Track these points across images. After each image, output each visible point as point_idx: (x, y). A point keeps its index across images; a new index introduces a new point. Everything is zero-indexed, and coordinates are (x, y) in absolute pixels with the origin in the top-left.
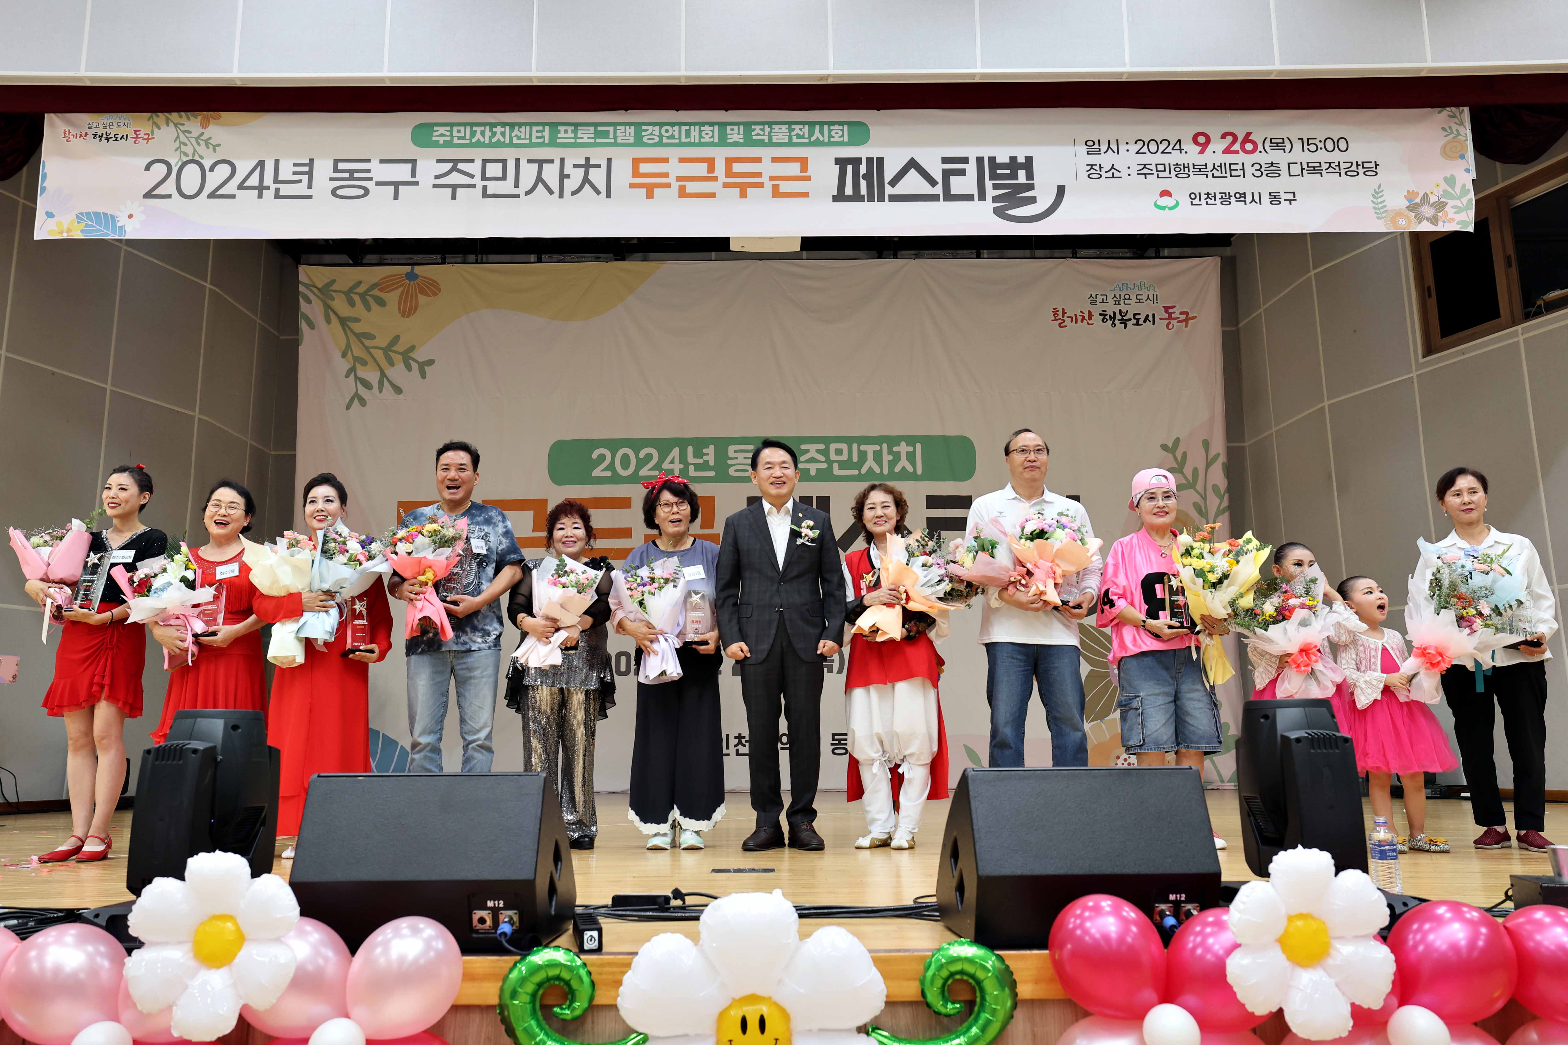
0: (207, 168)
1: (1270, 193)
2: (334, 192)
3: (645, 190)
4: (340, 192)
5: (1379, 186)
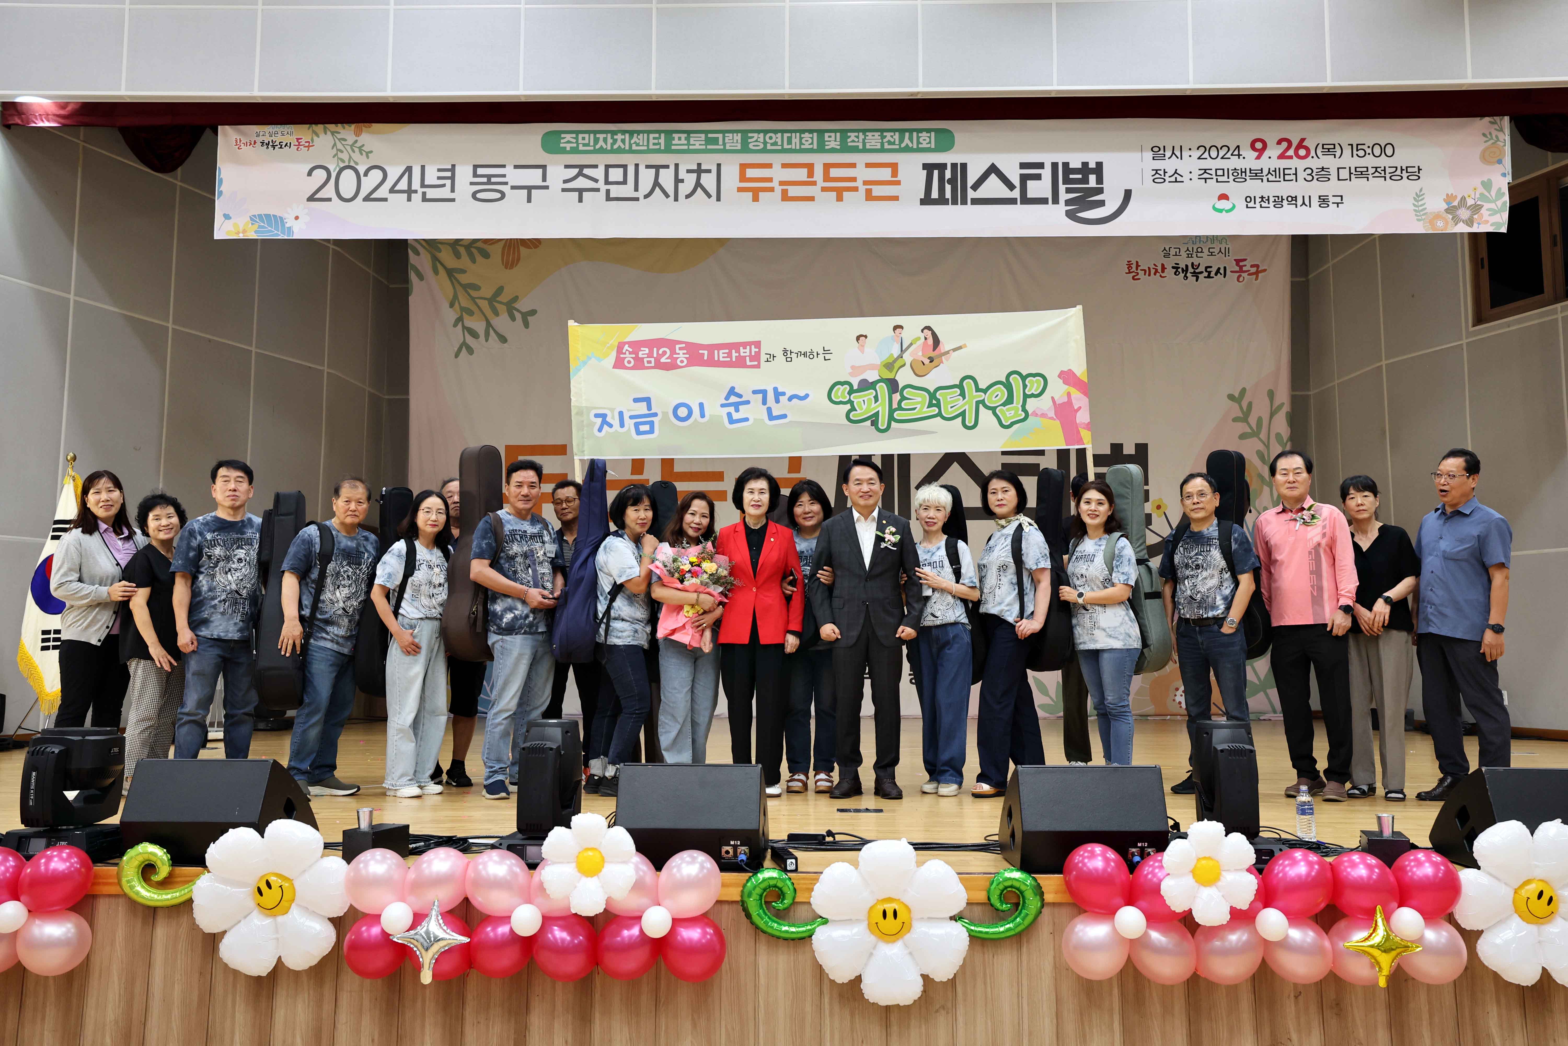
0: (362, 174)
1: (1320, 197)
2: (474, 196)
3: (751, 194)
4: (479, 196)
5: (1421, 190)
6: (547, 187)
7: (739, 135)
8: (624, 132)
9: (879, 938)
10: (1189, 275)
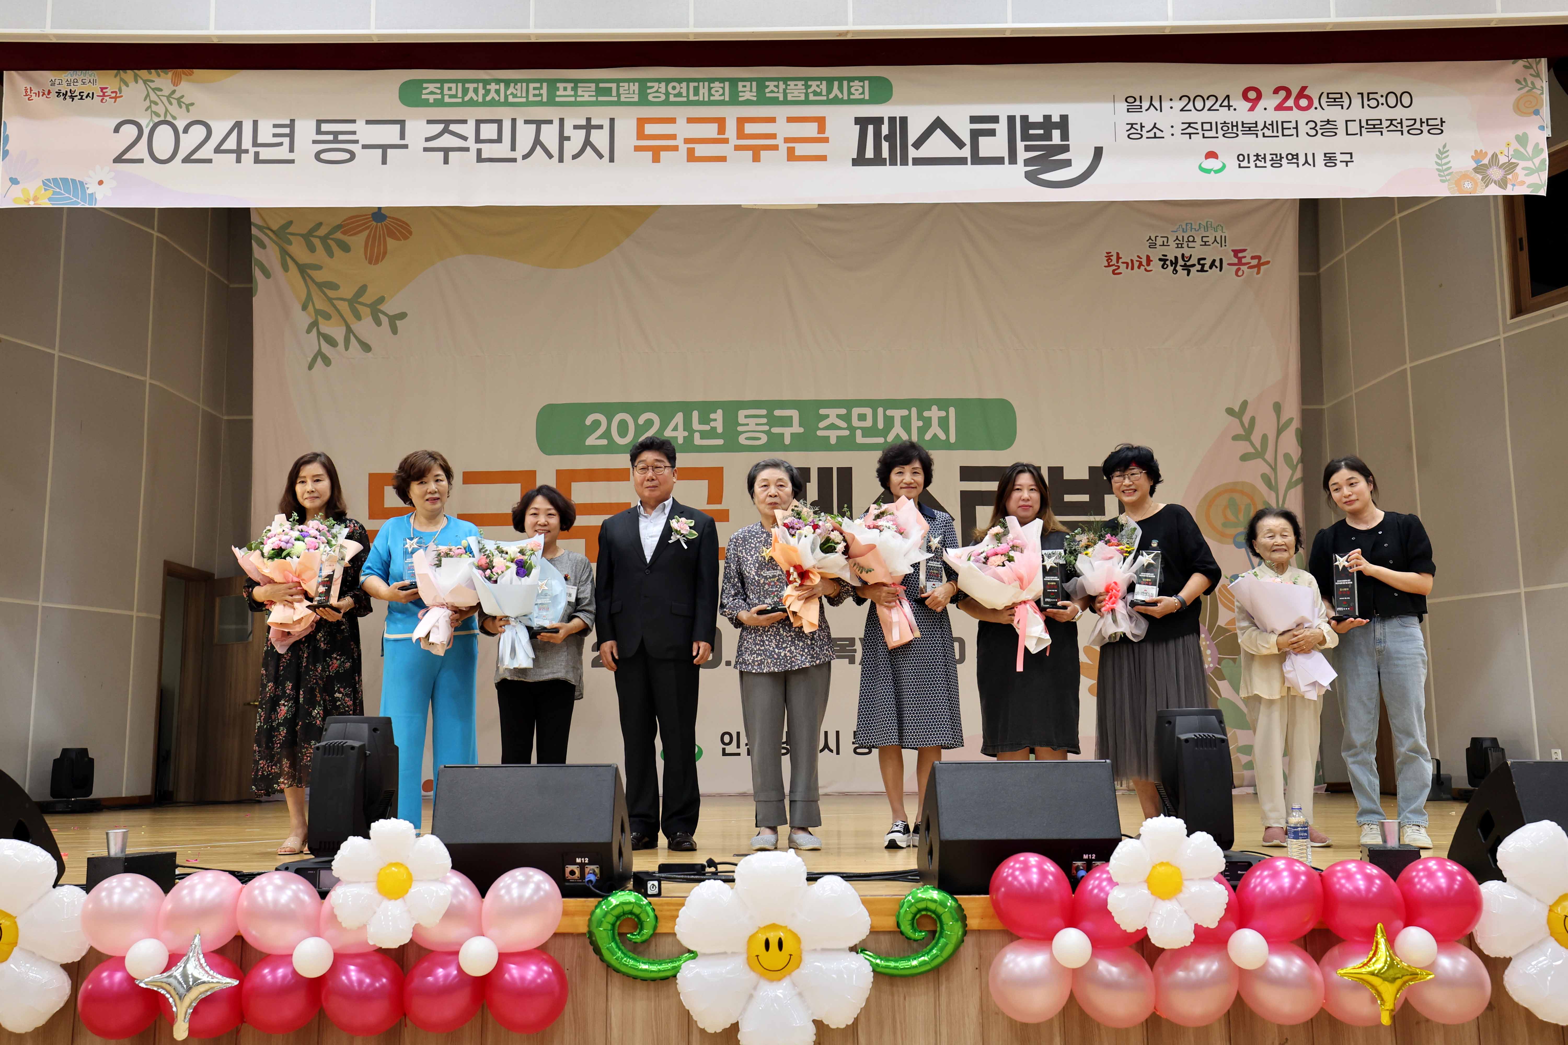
0: (181, 130)
1: (1325, 154)
2: (317, 156)
3: (650, 153)
4: (323, 156)
5: (1444, 146)
6: (406, 147)
7: (637, 84)
8: (498, 81)
9: (761, 975)
10: (1179, 268)
